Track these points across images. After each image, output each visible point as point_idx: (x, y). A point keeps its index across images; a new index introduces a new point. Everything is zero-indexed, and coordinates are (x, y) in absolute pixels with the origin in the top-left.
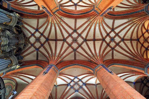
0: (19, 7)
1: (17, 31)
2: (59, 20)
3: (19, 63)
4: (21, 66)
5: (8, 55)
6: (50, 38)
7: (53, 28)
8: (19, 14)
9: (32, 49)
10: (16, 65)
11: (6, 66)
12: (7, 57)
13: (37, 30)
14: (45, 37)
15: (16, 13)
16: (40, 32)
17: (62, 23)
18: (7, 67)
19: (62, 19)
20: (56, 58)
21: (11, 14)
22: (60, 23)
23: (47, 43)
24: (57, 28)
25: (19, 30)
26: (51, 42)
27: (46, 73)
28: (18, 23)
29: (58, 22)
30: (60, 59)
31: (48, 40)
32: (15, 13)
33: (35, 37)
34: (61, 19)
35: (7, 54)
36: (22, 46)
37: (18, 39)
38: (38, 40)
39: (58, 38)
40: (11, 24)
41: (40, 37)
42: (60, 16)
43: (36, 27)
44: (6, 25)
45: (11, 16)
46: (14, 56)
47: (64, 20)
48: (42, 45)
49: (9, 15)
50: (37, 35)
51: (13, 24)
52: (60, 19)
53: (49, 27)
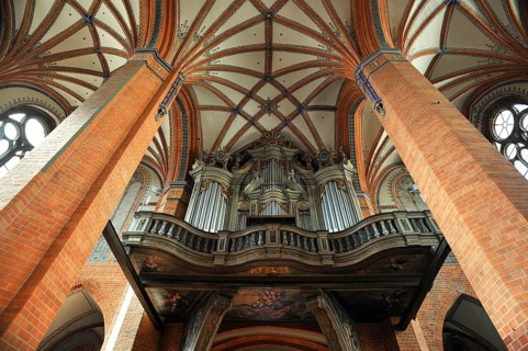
0: (171, 160)
1: (242, 164)
2: (192, 44)
3: (339, 161)
4: (348, 158)
5: (313, 187)
6: (261, 69)
7: (223, 61)
8: (192, 162)
9: (298, 122)
10: (343, 170)
11: (344, 194)
12: (319, 190)
13: (236, 110)
14: (258, 87)
15: (190, 168)
16: (243, 102)
17: (200, 33)
18: (346, 191)
19: (184, 30)
20: (335, 52)
21: (197, 180)
22: (202, 39)
23: (280, 80)
24: (222, 46)
25: (242, 158)
26: (276, 67)
27: (381, 105)
28: (219, 165)
29: (201, 48)
30: (342, 38)
31: (268, 77)
32: (191, 173)
33: (260, 115)
34: (189, 35)
35: (309, 189)
36: (290, 152)
37: (266, 163)
38: (268, 107)
39: (260, 40)
40: (225, 181)
41: (258, 100)
42: (177, 43)
43: (228, 114)
44: (230, 193)
45: (202, 182)
46: (318, 173)
47: (189, 24)
48: (286, 93)
49: (202, 186)
50: (251, 108)
51: (224, 176)
52: (186, 39)
53: (220, 75)
